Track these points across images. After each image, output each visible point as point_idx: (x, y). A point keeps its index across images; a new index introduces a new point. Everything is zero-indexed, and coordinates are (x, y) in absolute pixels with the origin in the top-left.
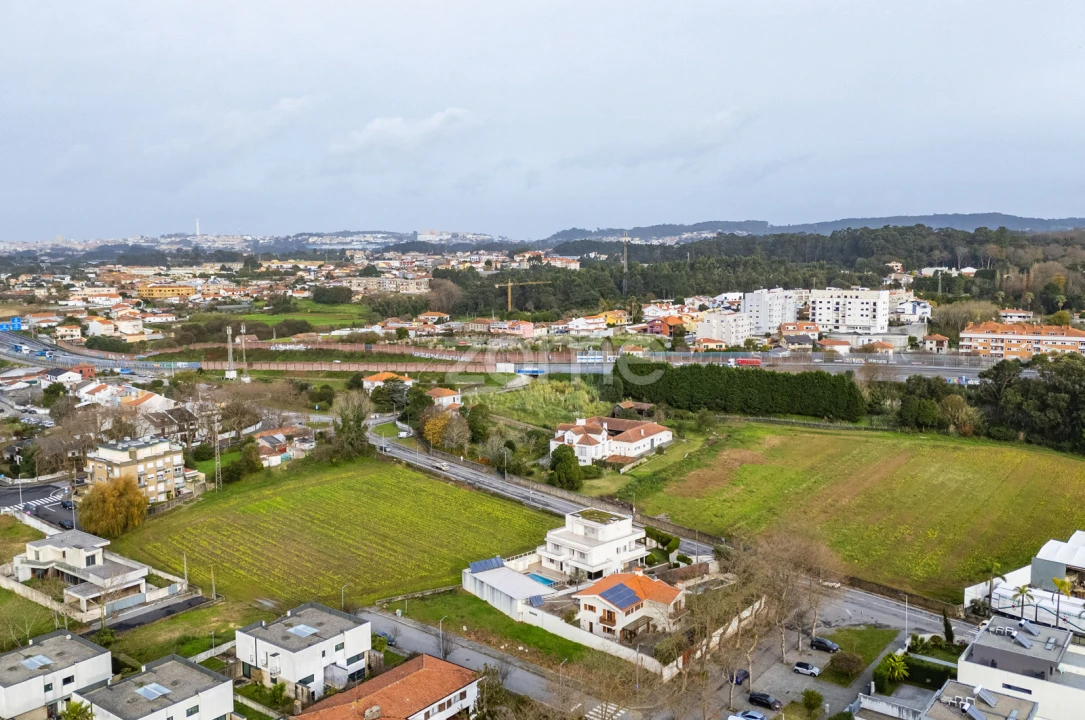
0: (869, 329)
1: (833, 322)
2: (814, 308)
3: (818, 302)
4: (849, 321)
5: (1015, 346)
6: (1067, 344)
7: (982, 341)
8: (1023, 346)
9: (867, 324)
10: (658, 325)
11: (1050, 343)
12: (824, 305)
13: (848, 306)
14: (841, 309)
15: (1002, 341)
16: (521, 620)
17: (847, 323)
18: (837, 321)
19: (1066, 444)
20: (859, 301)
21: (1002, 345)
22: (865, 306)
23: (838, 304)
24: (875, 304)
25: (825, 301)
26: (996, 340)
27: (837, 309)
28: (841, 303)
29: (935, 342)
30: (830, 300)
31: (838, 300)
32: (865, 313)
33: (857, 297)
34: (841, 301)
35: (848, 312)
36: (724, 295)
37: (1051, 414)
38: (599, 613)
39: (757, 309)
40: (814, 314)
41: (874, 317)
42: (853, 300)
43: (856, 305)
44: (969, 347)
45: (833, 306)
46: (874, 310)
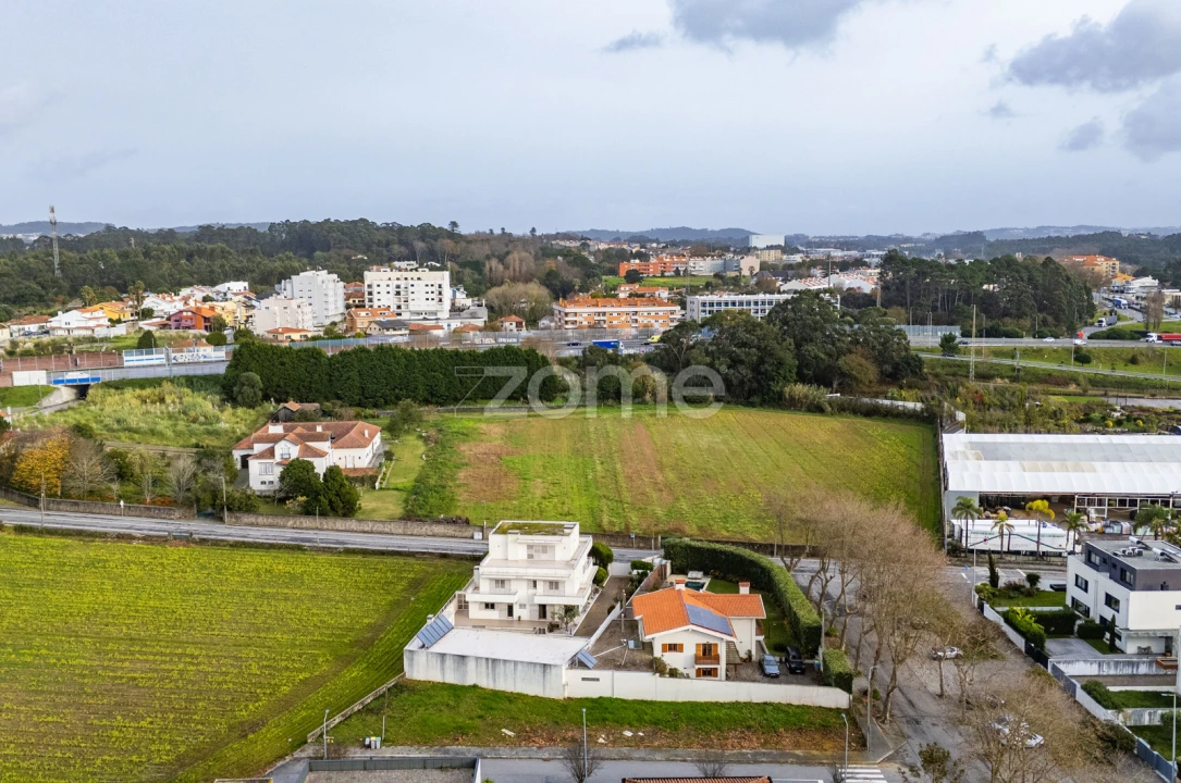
0: (436, 314)
1: (393, 308)
2: (370, 293)
3: (375, 286)
4: (413, 306)
5: (615, 318)
6: (661, 314)
7: (585, 315)
8: (623, 318)
9: (433, 309)
10: (187, 318)
11: (646, 314)
12: (383, 289)
13: (411, 289)
14: (402, 293)
15: (604, 314)
16: (566, 696)
17: (412, 308)
18: (399, 307)
19: (755, 399)
20: (422, 283)
21: (605, 318)
22: (430, 289)
23: (398, 287)
24: (440, 286)
25: (383, 284)
26: (599, 314)
27: (398, 293)
28: (402, 286)
29: (514, 324)
30: (389, 282)
31: (398, 282)
32: (430, 296)
33: (419, 279)
34: (402, 283)
35: (411, 296)
36: (227, 285)
37: (743, 370)
38: (690, 650)
39: (309, 294)
40: (371, 300)
41: (440, 300)
42: (415, 282)
43: (420, 288)
44: (574, 322)
45: (393, 290)
46: (440, 293)
